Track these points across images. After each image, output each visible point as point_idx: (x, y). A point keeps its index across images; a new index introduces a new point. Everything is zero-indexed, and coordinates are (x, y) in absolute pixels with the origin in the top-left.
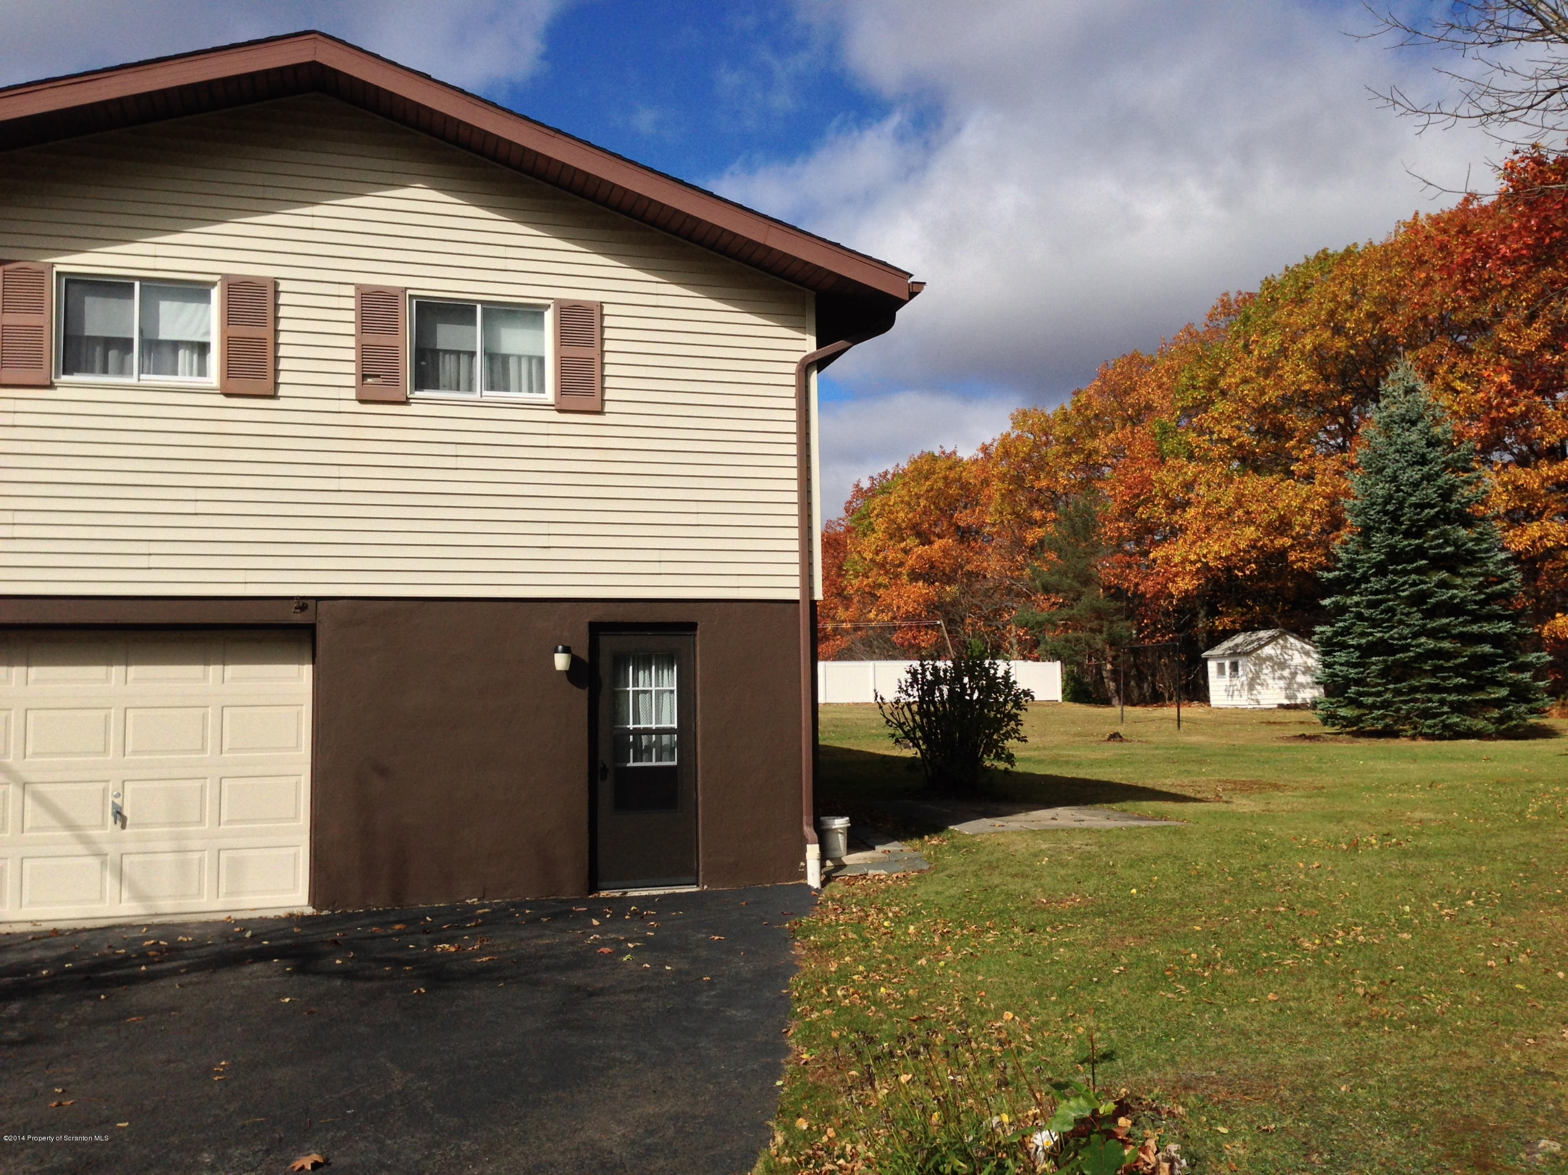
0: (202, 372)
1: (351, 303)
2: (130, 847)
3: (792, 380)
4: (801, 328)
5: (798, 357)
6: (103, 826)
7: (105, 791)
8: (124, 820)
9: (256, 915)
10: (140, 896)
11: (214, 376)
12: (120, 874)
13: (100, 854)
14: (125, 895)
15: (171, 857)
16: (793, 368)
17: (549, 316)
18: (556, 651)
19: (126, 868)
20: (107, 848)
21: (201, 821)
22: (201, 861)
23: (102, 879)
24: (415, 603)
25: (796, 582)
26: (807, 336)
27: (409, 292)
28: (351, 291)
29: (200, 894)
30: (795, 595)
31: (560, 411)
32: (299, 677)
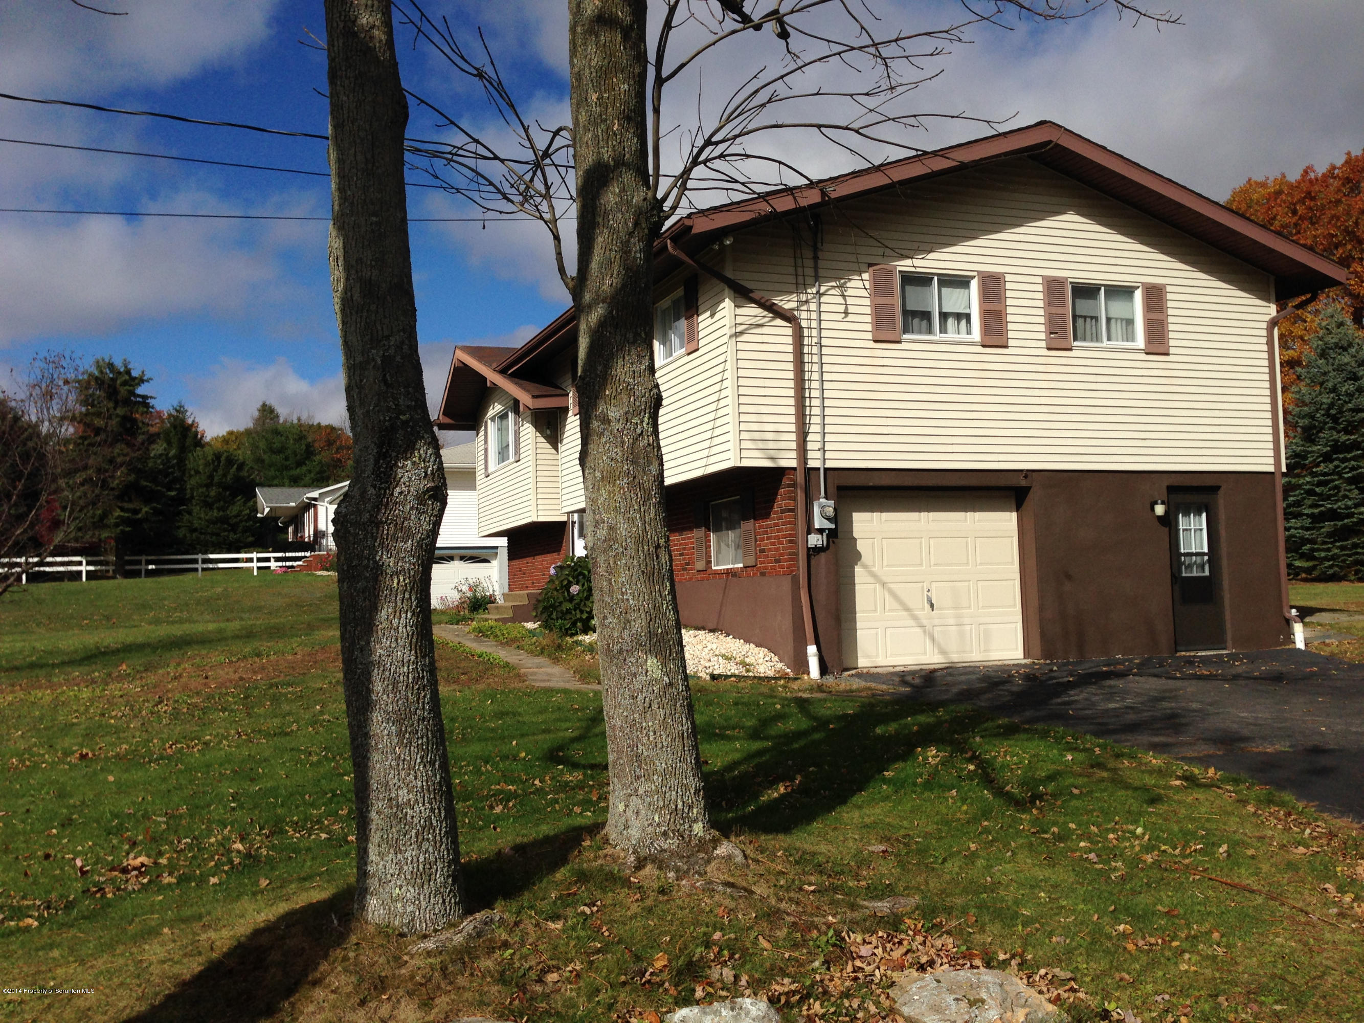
0: (969, 332)
1: (1040, 288)
2: (936, 622)
3: (1264, 333)
4: (1268, 301)
5: (1267, 318)
6: (923, 609)
7: (923, 587)
8: (932, 606)
9: (1000, 663)
10: (943, 652)
11: (976, 334)
12: (932, 638)
13: (922, 626)
14: (936, 651)
15: (954, 628)
16: (1264, 325)
17: (1138, 295)
18: (1157, 503)
19: (936, 636)
20: (925, 622)
21: (969, 607)
22: (971, 630)
23: (925, 641)
24: (1077, 474)
25: (1272, 461)
26: (1271, 305)
27: (1070, 280)
28: (1040, 280)
29: (971, 651)
30: (1271, 469)
31: (1147, 354)
32: (1011, 520)
